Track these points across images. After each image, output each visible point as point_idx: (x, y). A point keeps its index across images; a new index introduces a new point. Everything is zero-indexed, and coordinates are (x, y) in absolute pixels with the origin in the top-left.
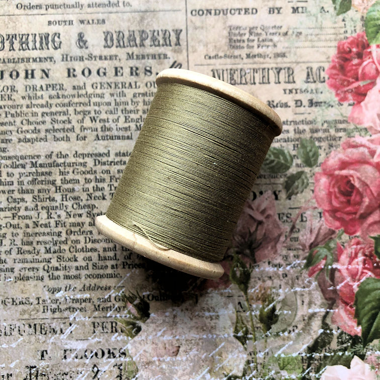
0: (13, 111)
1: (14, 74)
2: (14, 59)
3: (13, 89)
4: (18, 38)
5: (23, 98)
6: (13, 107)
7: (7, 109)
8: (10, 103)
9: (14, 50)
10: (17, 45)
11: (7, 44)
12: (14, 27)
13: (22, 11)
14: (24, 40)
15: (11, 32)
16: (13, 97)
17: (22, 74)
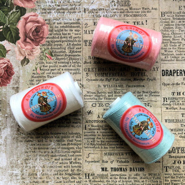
0: (179, 176)
1: (179, 162)
2: (179, 156)
3: (179, 167)
4: (180, 149)
5: (183, 171)
6: (179, 174)
7: (177, 175)
8: (178, 173)
9: (179, 153)
10: (180, 151)
11: (176, 151)
12: (179, 145)
13: (182, 139)
14: (182, 149)
15: (178, 146)
16: (179, 171)
17: (182, 162)
